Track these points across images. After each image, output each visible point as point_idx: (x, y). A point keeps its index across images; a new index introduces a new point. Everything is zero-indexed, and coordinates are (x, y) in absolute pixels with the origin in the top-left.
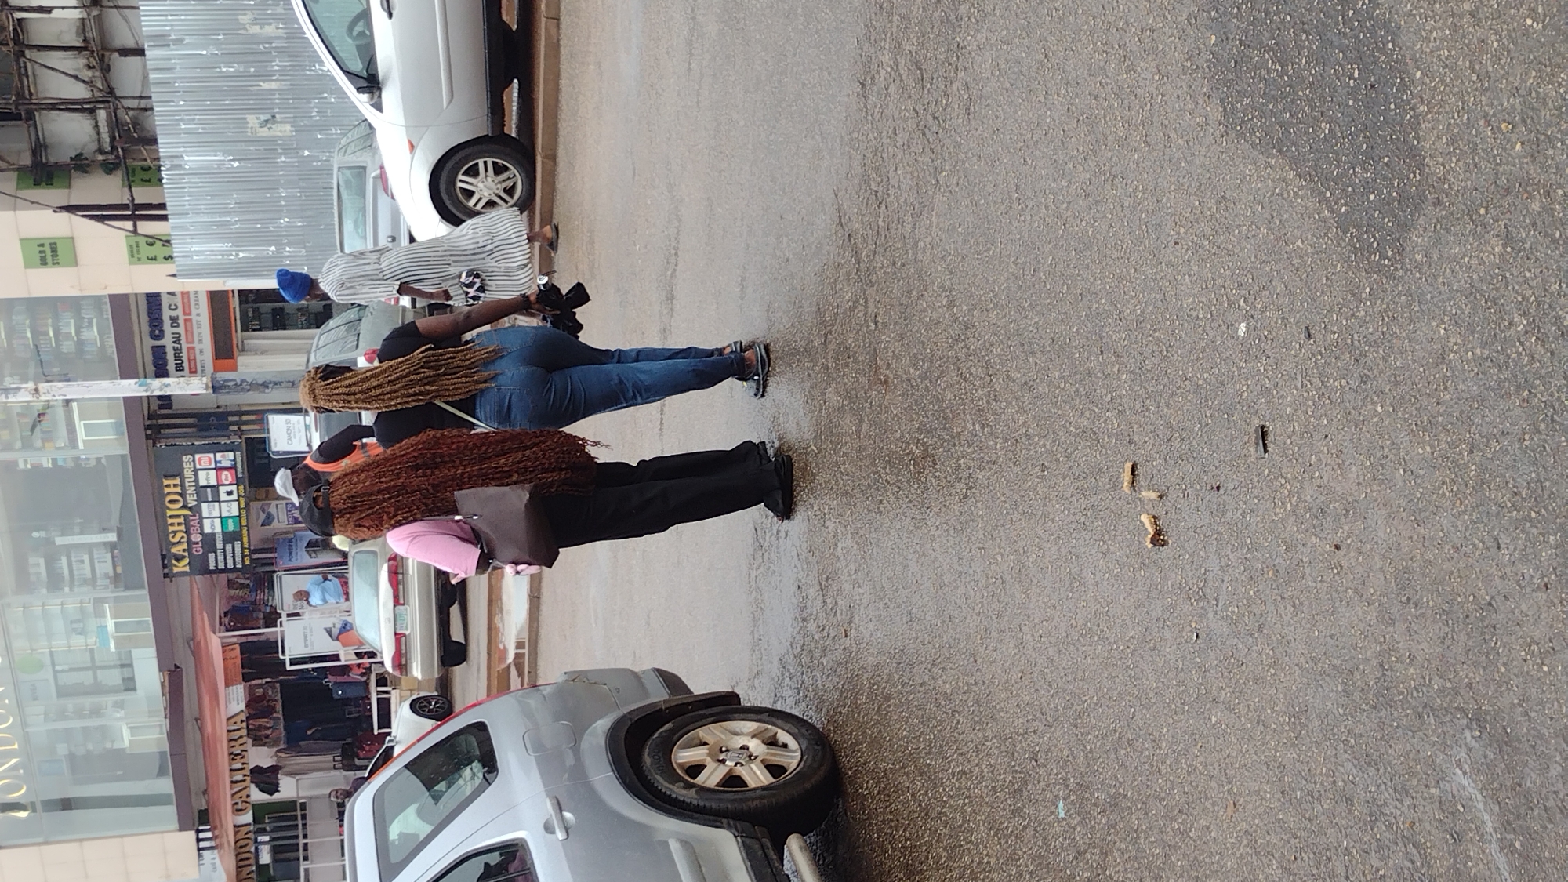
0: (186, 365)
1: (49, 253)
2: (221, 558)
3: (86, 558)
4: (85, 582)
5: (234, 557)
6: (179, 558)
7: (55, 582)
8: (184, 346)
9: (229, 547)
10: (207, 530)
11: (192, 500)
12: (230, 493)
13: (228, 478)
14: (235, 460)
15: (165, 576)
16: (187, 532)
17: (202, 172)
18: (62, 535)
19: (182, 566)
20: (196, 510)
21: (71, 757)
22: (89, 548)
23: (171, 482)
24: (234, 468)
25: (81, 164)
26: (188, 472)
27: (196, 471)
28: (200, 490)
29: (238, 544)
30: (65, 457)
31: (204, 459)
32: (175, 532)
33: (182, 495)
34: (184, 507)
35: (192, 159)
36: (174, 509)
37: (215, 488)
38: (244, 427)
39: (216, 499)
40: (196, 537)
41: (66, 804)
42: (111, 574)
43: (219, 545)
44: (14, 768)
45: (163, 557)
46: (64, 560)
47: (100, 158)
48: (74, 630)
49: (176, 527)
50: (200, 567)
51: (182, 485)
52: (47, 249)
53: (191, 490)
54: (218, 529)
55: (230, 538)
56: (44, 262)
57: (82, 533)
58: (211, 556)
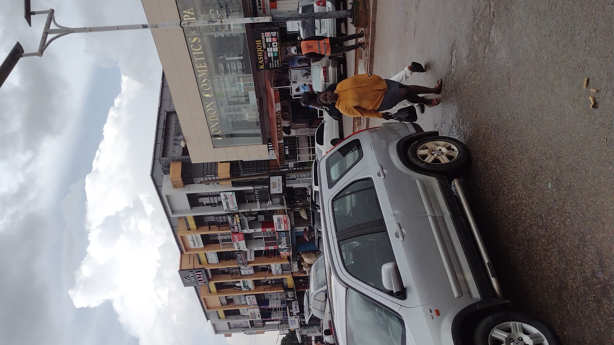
2: (273, 64)
3: (235, 64)
4: (235, 71)
5: (277, 64)
7: (226, 71)
10: (269, 56)
11: (264, 47)
12: (275, 45)
13: (274, 39)
14: (276, 34)
15: (257, 70)
16: (263, 57)
18: (228, 57)
19: (262, 67)
20: (266, 50)
21: (233, 122)
22: (235, 61)
23: (258, 41)
24: (276, 37)
27: (265, 38)
28: (267, 44)
29: (278, 60)
30: (228, 34)
31: (268, 34)
36: (259, 50)
37: (271, 43)
38: (279, 24)
39: (271, 46)
40: (266, 58)
41: (232, 136)
42: (242, 69)
43: (273, 61)
45: (256, 64)
46: (228, 64)
48: (232, 85)
49: (260, 55)
50: (267, 67)
51: (262, 43)
54: (272, 56)
55: (275, 58)
57: (233, 56)
58: (270, 64)
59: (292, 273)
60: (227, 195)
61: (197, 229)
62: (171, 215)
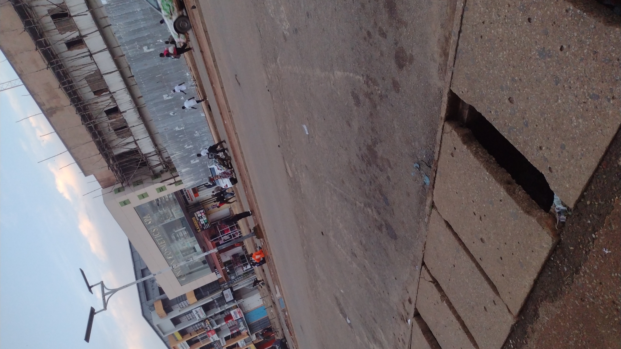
0: (189, 197)
1: (161, 190)
2: (206, 227)
3: (181, 233)
4: (182, 237)
5: (208, 226)
6: (199, 229)
7: (177, 239)
8: (188, 194)
9: (207, 225)
10: (202, 223)
11: (198, 220)
12: (204, 216)
13: (203, 214)
15: (197, 233)
16: (199, 225)
17: (185, 172)
18: (176, 230)
19: (200, 230)
20: (199, 221)
21: (189, 266)
22: (181, 231)
23: (194, 218)
24: (203, 212)
25: (162, 172)
26: (196, 215)
27: (197, 215)
28: (199, 218)
29: (208, 224)
30: (173, 220)
31: (198, 212)
32: (197, 226)
33: (196, 219)
34: (197, 221)
35: (183, 171)
36: (195, 222)
37: (201, 217)
38: (203, 204)
39: (202, 218)
40: (200, 225)
41: (190, 273)
42: (186, 234)
43: (205, 225)
44: (181, 272)
45: (195, 229)
46: (178, 234)
47: (164, 170)
48: (183, 246)
49: (196, 225)
50: (202, 229)
51: (196, 218)
52: (161, 189)
53: (197, 218)
54: (204, 223)
55: (206, 223)
56: (161, 191)
57: (179, 229)
58: (204, 227)
59: (253, 342)
60: (197, 310)
61: (183, 338)
62: (163, 336)
